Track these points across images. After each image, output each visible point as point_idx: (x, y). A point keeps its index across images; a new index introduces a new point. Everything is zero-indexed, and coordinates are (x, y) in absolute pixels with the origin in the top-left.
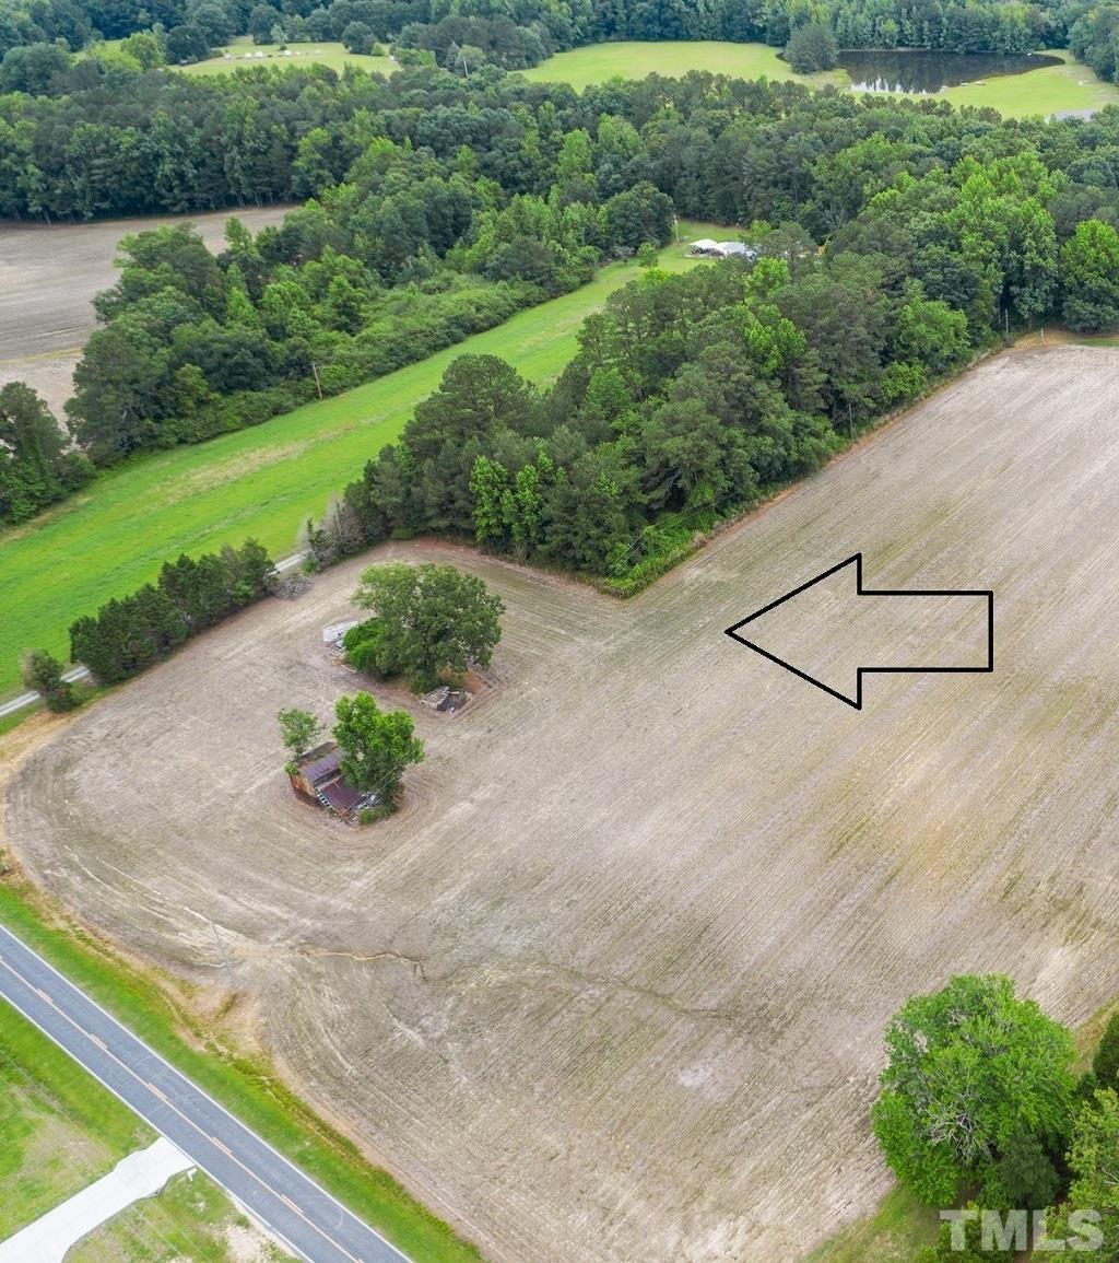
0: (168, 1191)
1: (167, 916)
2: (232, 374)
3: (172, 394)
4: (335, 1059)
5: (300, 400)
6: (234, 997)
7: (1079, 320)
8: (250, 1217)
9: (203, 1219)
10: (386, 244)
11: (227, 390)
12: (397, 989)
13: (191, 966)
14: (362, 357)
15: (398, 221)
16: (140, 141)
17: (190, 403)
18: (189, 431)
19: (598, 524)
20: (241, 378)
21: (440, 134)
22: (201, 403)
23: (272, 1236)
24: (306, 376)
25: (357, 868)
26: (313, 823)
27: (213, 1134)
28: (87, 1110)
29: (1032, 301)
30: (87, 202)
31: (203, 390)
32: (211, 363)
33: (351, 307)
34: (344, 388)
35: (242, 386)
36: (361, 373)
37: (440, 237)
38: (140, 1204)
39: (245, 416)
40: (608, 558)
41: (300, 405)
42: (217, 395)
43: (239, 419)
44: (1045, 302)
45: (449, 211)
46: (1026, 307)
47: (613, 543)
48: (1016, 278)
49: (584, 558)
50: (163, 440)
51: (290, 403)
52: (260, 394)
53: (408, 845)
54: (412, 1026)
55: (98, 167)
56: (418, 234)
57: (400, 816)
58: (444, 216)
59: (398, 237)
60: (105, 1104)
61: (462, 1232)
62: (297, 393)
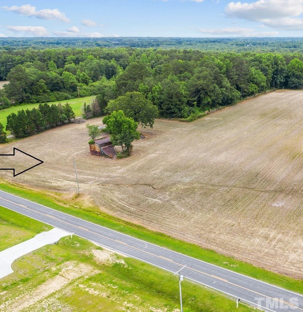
0: (60, 242)
1: (47, 180)
2: (54, 86)
3: (36, 88)
4: (125, 207)
5: (73, 97)
6: (79, 194)
7: (294, 83)
8: (102, 247)
9: (79, 249)
10: (94, 73)
11: (52, 91)
12: (144, 191)
13: (59, 190)
14: (91, 89)
15: (98, 68)
16: (21, 59)
17: (41, 91)
18: (40, 99)
19: (179, 101)
20: (56, 87)
21: (106, 57)
22: (44, 92)
23: (114, 252)
24: (75, 91)
25: (119, 167)
26: (99, 160)
27: (78, 225)
28: (20, 223)
29: (280, 79)
30: (4, 74)
31: (45, 88)
32: (49, 81)
33: (87, 81)
34: (86, 96)
35: (57, 90)
36: (91, 93)
37: (108, 76)
38: (48, 246)
39: (57, 98)
40: (182, 112)
41: (73, 98)
42: (49, 91)
43: (55, 98)
44: (284, 80)
45: (111, 69)
46: (279, 81)
47: (184, 107)
48: (276, 72)
49: (175, 112)
50: (32, 101)
51: (70, 97)
52: (62, 93)
53: (136, 163)
54: (155, 198)
55: (8, 65)
56: (103, 73)
57: (131, 157)
58: (109, 70)
59: (97, 72)
60: (29, 221)
61: (203, 247)
62: (72, 95)
